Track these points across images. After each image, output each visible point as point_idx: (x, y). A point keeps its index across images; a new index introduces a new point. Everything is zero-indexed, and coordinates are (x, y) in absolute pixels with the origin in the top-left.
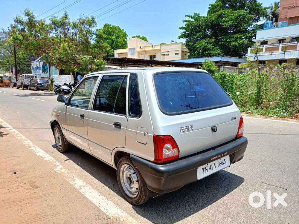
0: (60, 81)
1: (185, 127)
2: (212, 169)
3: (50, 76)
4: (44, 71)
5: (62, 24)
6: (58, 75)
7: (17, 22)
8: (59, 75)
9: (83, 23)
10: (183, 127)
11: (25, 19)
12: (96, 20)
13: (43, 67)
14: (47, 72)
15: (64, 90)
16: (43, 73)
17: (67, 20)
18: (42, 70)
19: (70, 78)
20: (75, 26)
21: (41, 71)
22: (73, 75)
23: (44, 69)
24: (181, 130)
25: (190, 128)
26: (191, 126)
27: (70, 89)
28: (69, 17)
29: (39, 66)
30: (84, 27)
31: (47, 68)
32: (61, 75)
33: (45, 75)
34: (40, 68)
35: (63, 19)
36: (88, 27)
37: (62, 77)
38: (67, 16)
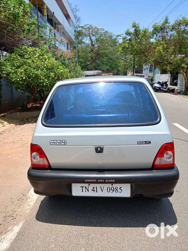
0: (160, 79)
1: (56, 141)
2: (97, 192)
3: (154, 75)
4: (151, 71)
5: (162, 29)
6: (159, 74)
7: (127, 34)
8: (161, 74)
9: (179, 24)
10: (54, 141)
11: (132, 30)
13: (150, 68)
14: (152, 71)
15: (156, 88)
16: (149, 72)
17: (168, 24)
18: (149, 70)
19: (168, 77)
20: (173, 28)
22: (170, 74)
23: (150, 69)
24: (50, 143)
25: (63, 142)
26: (64, 141)
27: (161, 87)
28: (169, 21)
29: (147, 67)
30: (180, 28)
31: (153, 69)
32: (162, 74)
33: (151, 74)
34: (148, 68)
35: (163, 24)
36: (184, 27)
37: (162, 76)
38: (167, 20)
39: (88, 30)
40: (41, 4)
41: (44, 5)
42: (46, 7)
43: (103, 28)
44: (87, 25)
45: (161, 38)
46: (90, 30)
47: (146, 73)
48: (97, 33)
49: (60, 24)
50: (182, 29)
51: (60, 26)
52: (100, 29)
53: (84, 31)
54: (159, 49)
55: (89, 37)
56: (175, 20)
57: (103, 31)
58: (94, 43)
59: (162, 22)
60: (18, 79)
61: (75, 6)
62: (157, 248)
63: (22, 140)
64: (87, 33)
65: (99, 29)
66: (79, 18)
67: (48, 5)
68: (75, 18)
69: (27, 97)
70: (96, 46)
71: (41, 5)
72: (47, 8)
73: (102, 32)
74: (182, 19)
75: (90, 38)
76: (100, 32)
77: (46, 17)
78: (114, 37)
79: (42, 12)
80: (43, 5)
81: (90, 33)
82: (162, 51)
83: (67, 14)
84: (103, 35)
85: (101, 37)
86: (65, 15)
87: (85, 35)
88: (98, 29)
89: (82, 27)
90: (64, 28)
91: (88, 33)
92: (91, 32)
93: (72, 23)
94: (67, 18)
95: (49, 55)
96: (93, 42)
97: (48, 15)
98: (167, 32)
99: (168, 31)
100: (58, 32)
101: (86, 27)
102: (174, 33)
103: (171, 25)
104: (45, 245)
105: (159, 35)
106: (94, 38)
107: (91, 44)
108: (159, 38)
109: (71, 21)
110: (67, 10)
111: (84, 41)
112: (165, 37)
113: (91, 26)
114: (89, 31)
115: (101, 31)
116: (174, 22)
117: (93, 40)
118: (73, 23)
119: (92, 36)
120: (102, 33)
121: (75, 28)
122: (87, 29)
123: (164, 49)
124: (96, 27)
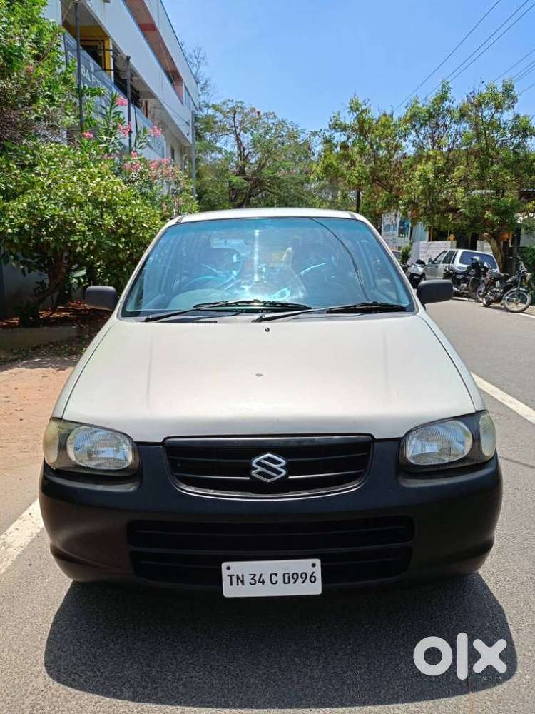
3: (411, 244)
4: (402, 232)
5: (431, 116)
6: (426, 242)
8: (429, 240)
9: (479, 106)
12: (516, 91)
13: (402, 223)
14: (408, 233)
16: (399, 236)
17: (449, 102)
18: (400, 229)
21: (397, 232)
22: (455, 239)
28: (451, 94)
29: (394, 222)
30: (480, 114)
31: (408, 226)
32: (433, 240)
33: (404, 242)
34: (396, 225)
35: (435, 102)
36: (490, 113)
37: (432, 246)
38: (446, 92)
39: (231, 115)
40: (99, 39)
41: (106, 42)
42: (113, 45)
43: (273, 113)
44: (229, 101)
45: (429, 140)
46: (236, 115)
47: (391, 238)
48: (255, 125)
49: (152, 95)
50: (487, 118)
51: (151, 102)
52: (265, 114)
53: (219, 116)
54: (423, 169)
55: (233, 135)
56: (468, 93)
57: (273, 121)
58: (246, 152)
59: (432, 97)
60: (10, 231)
61: (194, 51)
62: (348, 688)
63: (8, 399)
64: (228, 123)
65: (261, 114)
66: (206, 82)
67: (116, 41)
68: (195, 83)
69: (39, 285)
70: (253, 161)
71: (98, 41)
72: (116, 51)
73: (271, 121)
74: (485, 91)
75: (237, 139)
76: (264, 122)
77: (112, 72)
78: (303, 137)
79: (99, 60)
80: (103, 41)
81: (237, 124)
82: (431, 176)
83: (173, 69)
84: (273, 131)
85: (268, 137)
86: (167, 72)
87: (224, 130)
88: (259, 113)
89: (214, 106)
90: (162, 108)
91: (230, 123)
92: (239, 121)
93: (187, 94)
94: (172, 82)
95: (102, 165)
96: (244, 149)
97: (116, 70)
98: (445, 125)
99: (448, 123)
100: (147, 116)
101: (225, 108)
102: (465, 129)
103: (455, 106)
104: (16, 681)
105: (423, 131)
106: (246, 138)
107: (240, 155)
108: (425, 142)
109: (184, 89)
110: (172, 59)
111: (218, 145)
112: (441, 137)
113: (239, 105)
114: (234, 118)
115: (266, 120)
116: (466, 99)
117: (244, 145)
118: (190, 95)
119: (242, 132)
120: (271, 126)
121: (196, 108)
122: (229, 112)
123: (438, 171)
124: (253, 110)
